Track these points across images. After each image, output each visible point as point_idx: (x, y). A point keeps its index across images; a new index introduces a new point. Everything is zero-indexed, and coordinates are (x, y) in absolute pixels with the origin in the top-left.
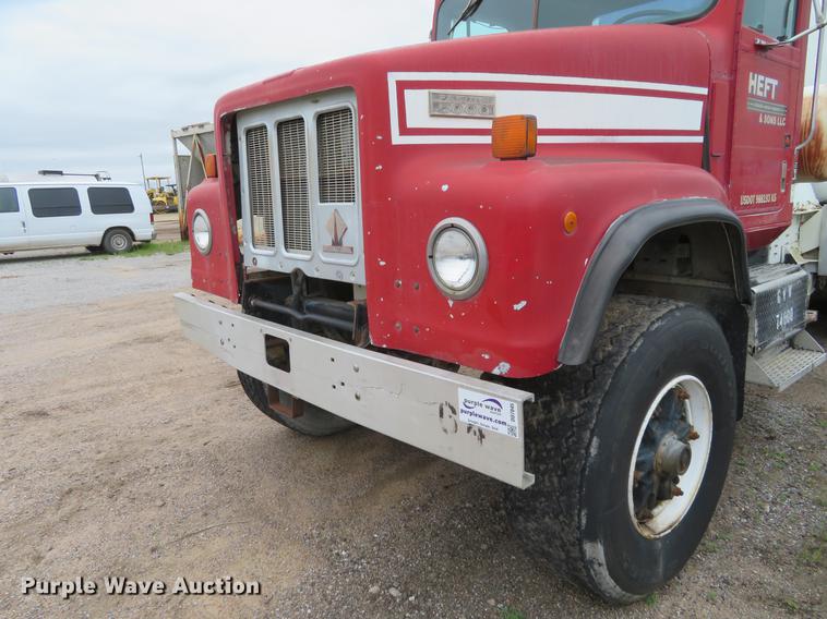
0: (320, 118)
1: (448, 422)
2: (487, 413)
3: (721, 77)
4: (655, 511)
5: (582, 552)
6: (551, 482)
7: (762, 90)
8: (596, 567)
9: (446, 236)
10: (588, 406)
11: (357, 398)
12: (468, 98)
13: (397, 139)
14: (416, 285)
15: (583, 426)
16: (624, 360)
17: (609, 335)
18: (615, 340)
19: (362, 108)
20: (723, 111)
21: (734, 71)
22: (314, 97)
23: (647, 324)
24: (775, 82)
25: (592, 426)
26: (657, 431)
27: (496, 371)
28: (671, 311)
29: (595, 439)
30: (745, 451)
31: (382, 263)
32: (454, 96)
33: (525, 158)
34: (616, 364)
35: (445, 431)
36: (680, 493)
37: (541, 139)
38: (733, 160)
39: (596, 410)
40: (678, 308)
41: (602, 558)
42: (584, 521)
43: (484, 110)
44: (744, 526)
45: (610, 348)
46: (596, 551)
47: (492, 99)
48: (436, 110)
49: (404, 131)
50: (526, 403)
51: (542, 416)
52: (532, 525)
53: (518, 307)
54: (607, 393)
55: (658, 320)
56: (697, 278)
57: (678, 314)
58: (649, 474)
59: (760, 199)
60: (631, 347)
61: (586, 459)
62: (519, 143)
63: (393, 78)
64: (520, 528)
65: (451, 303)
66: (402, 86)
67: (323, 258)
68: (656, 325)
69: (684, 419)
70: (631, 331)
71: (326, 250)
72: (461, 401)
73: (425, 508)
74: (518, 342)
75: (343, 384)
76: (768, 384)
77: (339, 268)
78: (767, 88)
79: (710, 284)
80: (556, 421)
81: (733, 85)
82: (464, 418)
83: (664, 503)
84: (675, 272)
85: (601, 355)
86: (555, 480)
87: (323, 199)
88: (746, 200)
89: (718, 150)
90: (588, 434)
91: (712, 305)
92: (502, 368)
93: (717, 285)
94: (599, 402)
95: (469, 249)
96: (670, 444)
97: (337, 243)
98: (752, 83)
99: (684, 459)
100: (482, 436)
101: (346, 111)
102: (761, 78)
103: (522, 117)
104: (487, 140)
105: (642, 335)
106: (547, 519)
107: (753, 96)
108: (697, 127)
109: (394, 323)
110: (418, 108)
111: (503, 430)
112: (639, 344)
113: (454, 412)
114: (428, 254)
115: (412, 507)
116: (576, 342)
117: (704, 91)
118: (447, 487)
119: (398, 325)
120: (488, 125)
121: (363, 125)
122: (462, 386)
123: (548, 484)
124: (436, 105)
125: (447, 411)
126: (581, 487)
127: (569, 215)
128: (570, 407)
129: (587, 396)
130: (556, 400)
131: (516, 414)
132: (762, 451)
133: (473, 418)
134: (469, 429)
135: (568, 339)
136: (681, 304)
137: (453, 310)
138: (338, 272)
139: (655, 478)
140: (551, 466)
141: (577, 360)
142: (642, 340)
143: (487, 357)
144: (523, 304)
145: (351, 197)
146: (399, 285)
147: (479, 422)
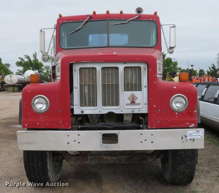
0: (126, 68)
1: (184, 139)
11: (152, 142)
13: (158, 76)
14: (164, 111)
27: (191, 126)
31: (155, 106)
35: (183, 142)
42: (196, 159)
53: (195, 112)
63: (158, 62)
65: (177, 113)
67: (126, 108)
72: (188, 134)
75: (146, 140)
82: (189, 138)
97: (133, 102)
100: (194, 140)
101: (140, 67)
111: (199, 137)
113: (186, 137)
114: (171, 103)
116: (199, 118)
119: (158, 122)
122: (189, 130)
125: (184, 137)
126: (196, 152)
131: (203, 133)
134: (190, 140)
137: (177, 115)
138: (132, 111)
143: (188, 124)
145: (140, 90)
146: (158, 111)
147: (193, 137)
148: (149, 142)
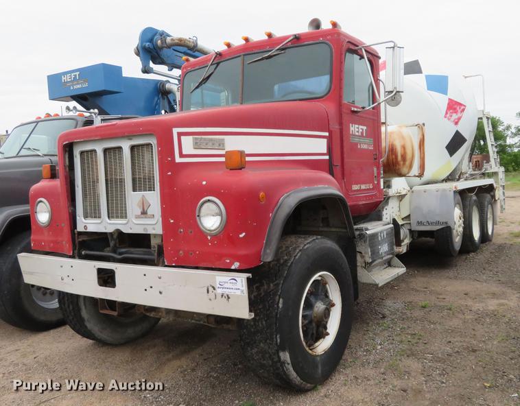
0: (133, 148)
1: (211, 295)
2: (231, 286)
3: (335, 126)
4: (317, 344)
5: (279, 357)
6: (262, 324)
7: (358, 132)
8: (286, 365)
9: (206, 205)
10: (277, 285)
11: (160, 293)
12: (211, 140)
13: (178, 160)
14: (190, 231)
15: (275, 294)
16: (292, 263)
17: (285, 252)
18: (289, 254)
19: (159, 144)
20: (338, 143)
21: (341, 124)
22: (129, 137)
23: (302, 246)
24: (365, 128)
25: (279, 293)
26: (312, 299)
27: (233, 267)
28: (314, 240)
29: (281, 300)
30: (370, 325)
31: (172, 221)
32: (205, 139)
33: (241, 169)
34: (289, 264)
35: (210, 300)
36: (328, 334)
37: (248, 159)
38: (345, 167)
39: (281, 286)
40: (317, 239)
41: (289, 360)
42: (279, 341)
43: (220, 145)
44: (365, 355)
45: (286, 258)
46: (285, 356)
47: (223, 140)
48: (197, 145)
49: (182, 155)
50: (248, 279)
51: (256, 293)
52: (255, 350)
53: (241, 236)
54: (285, 277)
55: (307, 243)
56: (331, 227)
57: (317, 241)
58: (311, 322)
59: (363, 187)
60: (295, 257)
61: (278, 310)
62: (238, 162)
63: (175, 131)
64: (249, 354)
65: (209, 238)
66: (180, 134)
67: (135, 222)
68: (306, 247)
69: (327, 296)
70: (295, 249)
71: (137, 217)
72: (218, 283)
73: (193, 370)
74: (242, 252)
75: (151, 287)
76: (373, 283)
77: (146, 226)
78: (361, 130)
79: (337, 230)
80: (263, 294)
81: (341, 131)
82: (219, 291)
83: (321, 341)
84: (321, 225)
85: (282, 261)
86: (264, 323)
87: (134, 190)
88: (355, 187)
89: (337, 162)
90: (278, 297)
91: (339, 240)
92: (236, 265)
93: (340, 230)
94: (282, 282)
95: (217, 211)
96: (320, 306)
97: (144, 213)
98: (352, 129)
99: (327, 313)
100: (229, 298)
101: (149, 145)
102: (357, 126)
103: (239, 151)
104: (223, 159)
105: (300, 250)
106: (262, 345)
107: (353, 135)
108: (325, 151)
109: (179, 251)
110: (188, 145)
111: (238, 292)
112: (299, 255)
113: (214, 289)
114: (197, 214)
115: (185, 370)
116: (268, 251)
117: (327, 134)
118: (205, 360)
119: (181, 252)
120: (223, 152)
121: (160, 153)
122: (218, 275)
123: (260, 325)
124: (196, 143)
125: (211, 289)
126: (276, 324)
127: (262, 194)
128: (269, 286)
129: (276, 280)
130: (263, 285)
131: (244, 283)
132: (378, 324)
133: (224, 290)
134: (222, 296)
135: (265, 251)
136: (319, 237)
137: (211, 241)
138: (144, 229)
139: (314, 324)
140: (262, 316)
141: (269, 259)
142: (300, 253)
143: (228, 261)
144: (244, 234)
145: (152, 189)
146: (181, 232)
147: (227, 292)
148: (155, 291)
